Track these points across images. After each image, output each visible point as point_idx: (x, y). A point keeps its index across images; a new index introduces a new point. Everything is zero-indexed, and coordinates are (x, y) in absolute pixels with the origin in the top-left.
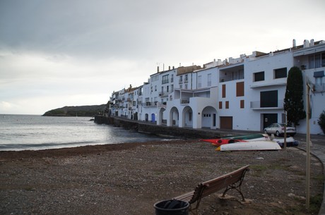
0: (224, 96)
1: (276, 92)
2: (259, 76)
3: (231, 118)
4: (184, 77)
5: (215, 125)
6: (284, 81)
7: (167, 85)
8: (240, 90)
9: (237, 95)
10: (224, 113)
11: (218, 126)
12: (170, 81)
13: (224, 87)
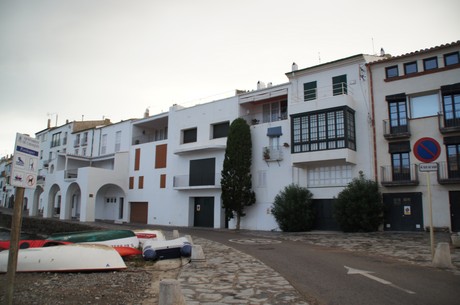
0: (137, 168)
1: (213, 161)
2: (190, 135)
3: (145, 204)
4: (82, 135)
5: (121, 216)
6: (222, 142)
7: (57, 148)
9: (157, 167)
10: (135, 195)
11: (126, 218)
12: (62, 142)
13: (138, 152)
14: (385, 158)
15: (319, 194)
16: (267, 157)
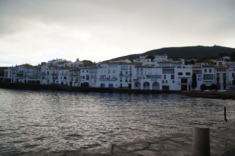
0: (165, 78)
1: (187, 79)
2: (180, 74)
3: (168, 86)
7: (126, 71)
8: (173, 77)
9: (171, 79)
10: (165, 84)
12: (129, 69)
13: (165, 76)
14: (216, 81)
15: (207, 85)
16: (198, 79)
